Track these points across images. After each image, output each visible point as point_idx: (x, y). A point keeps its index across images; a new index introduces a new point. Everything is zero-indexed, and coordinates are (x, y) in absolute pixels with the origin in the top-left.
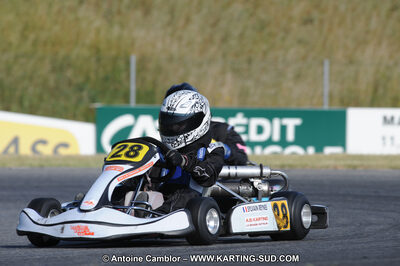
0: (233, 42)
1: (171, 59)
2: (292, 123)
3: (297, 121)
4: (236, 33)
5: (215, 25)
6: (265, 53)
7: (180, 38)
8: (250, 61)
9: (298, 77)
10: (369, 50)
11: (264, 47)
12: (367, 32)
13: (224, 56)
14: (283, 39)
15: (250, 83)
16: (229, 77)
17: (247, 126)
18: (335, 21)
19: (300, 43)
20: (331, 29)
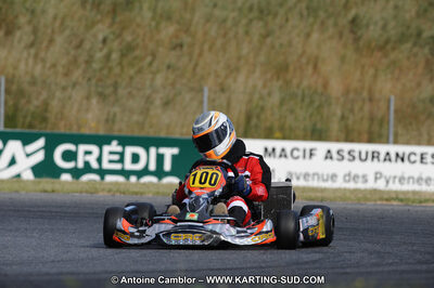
0: (96, 66)
1: (33, 83)
2: (169, 153)
3: (175, 151)
4: (99, 55)
5: (79, 46)
6: (131, 78)
7: (43, 60)
8: (116, 86)
9: (166, 104)
10: (241, 78)
11: (132, 72)
12: (239, 58)
14: (150, 64)
15: (116, 109)
16: (94, 101)
17: (122, 155)
18: (206, 47)
19: (169, 67)
20: (200, 55)
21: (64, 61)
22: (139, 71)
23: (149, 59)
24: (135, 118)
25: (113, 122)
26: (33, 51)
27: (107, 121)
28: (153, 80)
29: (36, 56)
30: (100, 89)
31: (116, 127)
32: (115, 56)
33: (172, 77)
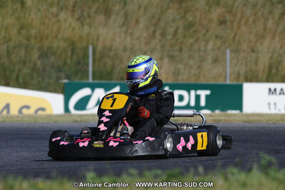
0: (169, 37)
1: (125, 49)
4: (171, 30)
5: (156, 24)
6: (192, 45)
7: (131, 34)
8: (181, 50)
9: (216, 61)
10: (266, 42)
11: (192, 41)
12: (265, 30)
13: (163, 46)
14: (204, 35)
15: (181, 66)
16: (166, 60)
18: (243, 22)
19: (217, 37)
20: (239, 28)
21: (145, 35)
22: (197, 40)
23: (203, 32)
24: (194, 71)
25: (179, 74)
26: (124, 29)
27: (174, 74)
28: (206, 46)
29: (126, 32)
30: (170, 53)
31: (180, 78)
32: (180, 30)
33: (218, 43)
